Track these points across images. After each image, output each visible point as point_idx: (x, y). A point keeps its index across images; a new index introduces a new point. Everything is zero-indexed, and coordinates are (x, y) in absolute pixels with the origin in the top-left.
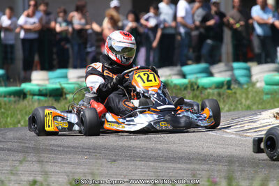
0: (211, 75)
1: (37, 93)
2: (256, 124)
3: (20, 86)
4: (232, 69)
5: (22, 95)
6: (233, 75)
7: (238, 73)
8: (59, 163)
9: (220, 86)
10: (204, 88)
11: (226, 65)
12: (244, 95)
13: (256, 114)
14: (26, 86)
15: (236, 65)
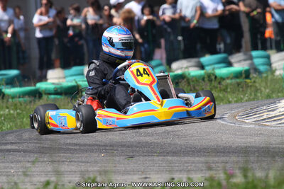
0: (230, 64)
1: (53, 92)
2: (275, 112)
3: (35, 85)
4: (251, 58)
5: (38, 94)
6: (252, 64)
7: (257, 61)
8: (75, 162)
9: (238, 75)
10: (223, 79)
11: (245, 54)
12: (263, 84)
13: (275, 103)
14: (41, 86)
15: (254, 53)
